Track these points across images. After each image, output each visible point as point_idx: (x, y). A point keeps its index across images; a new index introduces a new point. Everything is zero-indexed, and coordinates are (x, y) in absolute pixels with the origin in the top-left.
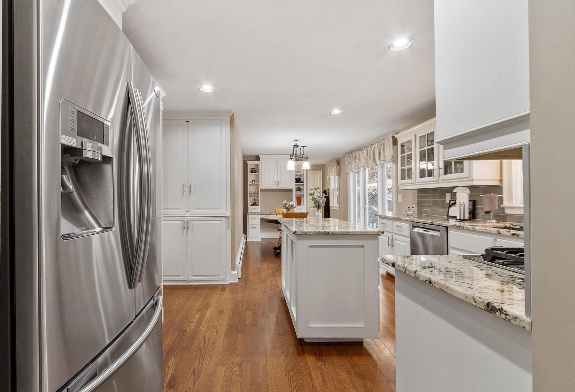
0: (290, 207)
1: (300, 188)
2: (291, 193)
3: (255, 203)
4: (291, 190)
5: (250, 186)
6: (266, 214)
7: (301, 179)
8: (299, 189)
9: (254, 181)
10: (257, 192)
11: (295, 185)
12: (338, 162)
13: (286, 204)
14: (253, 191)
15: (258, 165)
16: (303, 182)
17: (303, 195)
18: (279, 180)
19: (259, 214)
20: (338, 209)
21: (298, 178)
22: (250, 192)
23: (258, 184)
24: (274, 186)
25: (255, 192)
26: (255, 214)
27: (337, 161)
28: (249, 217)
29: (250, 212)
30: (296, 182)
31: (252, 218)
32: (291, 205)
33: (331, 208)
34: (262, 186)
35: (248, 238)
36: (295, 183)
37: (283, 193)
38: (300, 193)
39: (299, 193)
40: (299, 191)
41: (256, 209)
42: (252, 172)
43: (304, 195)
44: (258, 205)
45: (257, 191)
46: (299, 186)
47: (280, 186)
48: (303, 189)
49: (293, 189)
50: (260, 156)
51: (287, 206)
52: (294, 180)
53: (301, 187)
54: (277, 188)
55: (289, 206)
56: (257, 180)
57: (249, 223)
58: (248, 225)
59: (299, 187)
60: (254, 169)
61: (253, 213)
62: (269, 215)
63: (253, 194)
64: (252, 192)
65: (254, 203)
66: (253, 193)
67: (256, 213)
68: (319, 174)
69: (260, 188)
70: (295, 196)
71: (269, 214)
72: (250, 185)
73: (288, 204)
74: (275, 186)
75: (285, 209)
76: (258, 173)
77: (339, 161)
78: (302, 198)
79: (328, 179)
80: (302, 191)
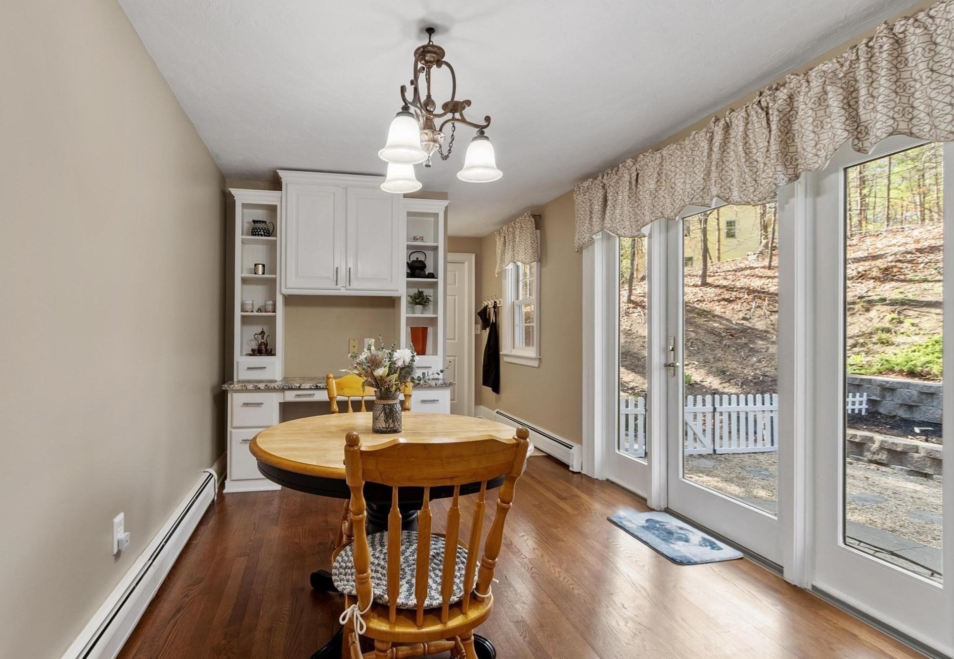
0: (396, 376)
1: (425, 294)
2: (390, 311)
3: (266, 345)
4: (391, 302)
5: (246, 287)
6: (299, 389)
7: (425, 266)
8: (419, 300)
9: (261, 266)
10: (270, 308)
11: (409, 285)
12: (538, 218)
13: (374, 363)
14: (259, 303)
15: (276, 206)
16: (432, 276)
17: (434, 321)
18: (350, 265)
19: (274, 390)
20: (535, 364)
21: (417, 261)
22: (243, 305)
23: (274, 276)
24: (334, 286)
25: (265, 305)
26: (257, 389)
27: (534, 216)
28: (236, 400)
29: (241, 378)
30: (409, 275)
31: (246, 405)
32: (400, 364)
33: (504, 360)
34: (289, 285)
35: (227, 482)
36: (407, 277)
37: (366, 313)
38: (422, 313)
39: (419, 313)
40: (418, 306)
41: (265, 368)
42: (254, 232)
43: (435, 319)
44: (275, 355)
45: (271, 302)
46: (420, 290)
47: (354, 285)
48: (431, 299)
49: (399, 298)
50: (281, 173)
51: (380, 372)
52: (404, 270)
53: (427, 292)
54: (343, 292)
55: (392, 370)
56: (271, 266)
57: (235, 425)
58: (229, 429)
59: (421, 293)
60: (264, 222)
61: (250, 387)
62: (311, 392)
63: (255, 313)
64: (253, 305)
65: (260, 345)
66: (256, 308)
67: (262, 386)
68: (466, 264)
69: (281, 291)
70: (407, 325)
71: (311, 389)
72: (244, 281)
73: (388, 364)
74: (337, 284)
75: (372, 385)
76: (276, 237)
77: (540, 216)
78: (430, 331)
79: (496, 276)
80: (431, 306)
